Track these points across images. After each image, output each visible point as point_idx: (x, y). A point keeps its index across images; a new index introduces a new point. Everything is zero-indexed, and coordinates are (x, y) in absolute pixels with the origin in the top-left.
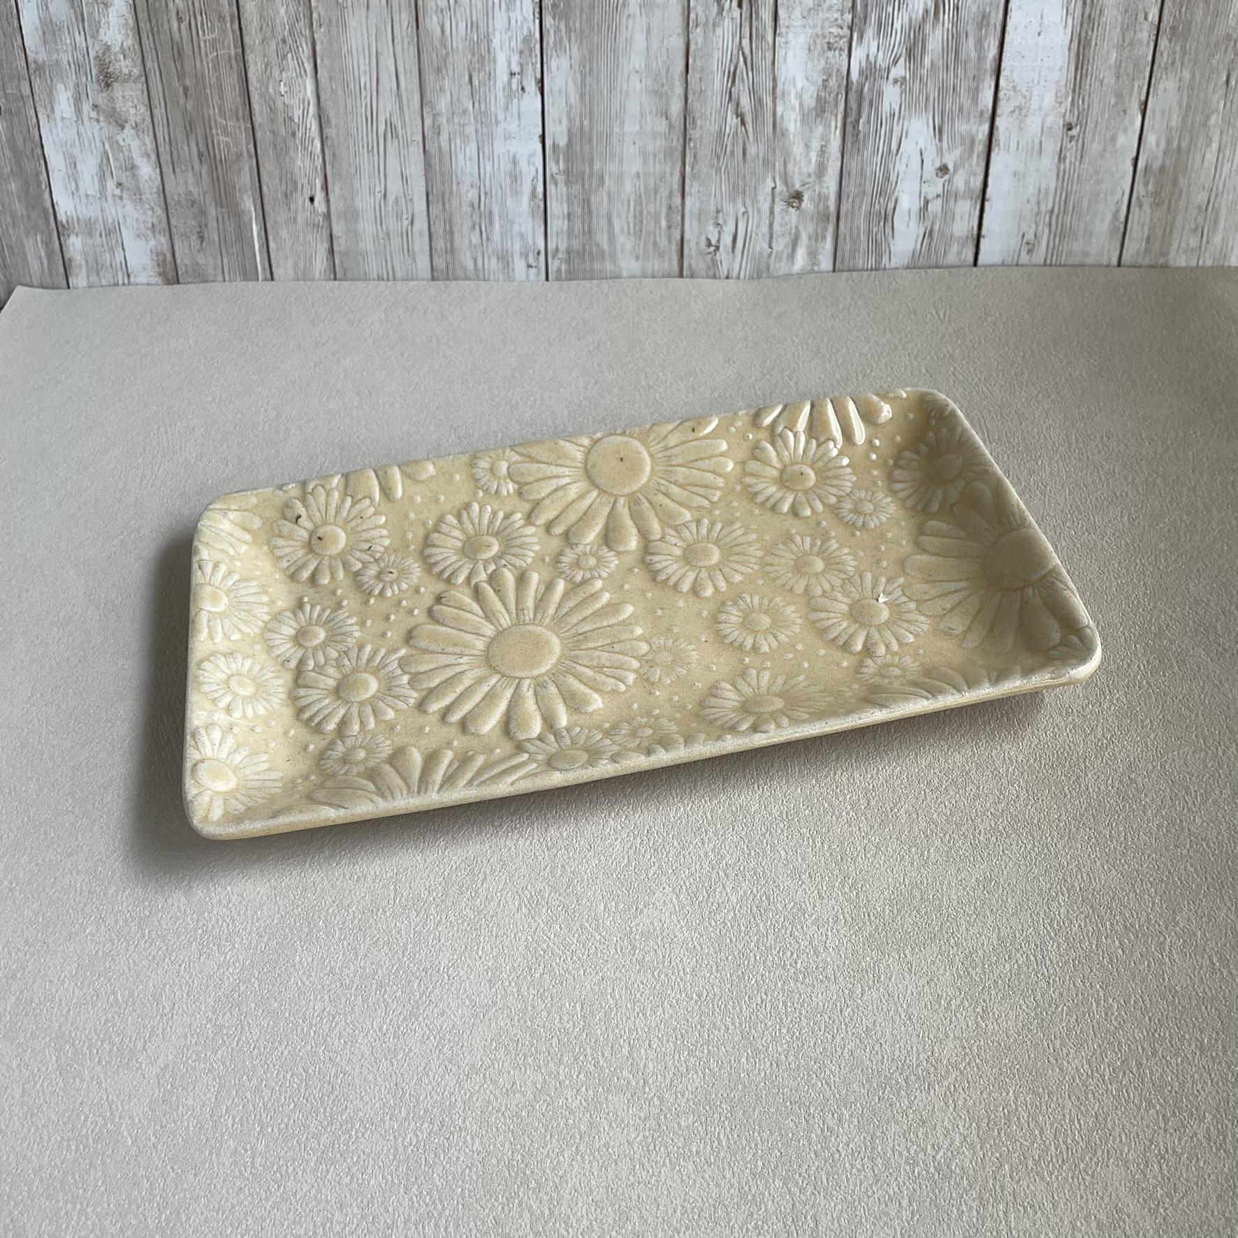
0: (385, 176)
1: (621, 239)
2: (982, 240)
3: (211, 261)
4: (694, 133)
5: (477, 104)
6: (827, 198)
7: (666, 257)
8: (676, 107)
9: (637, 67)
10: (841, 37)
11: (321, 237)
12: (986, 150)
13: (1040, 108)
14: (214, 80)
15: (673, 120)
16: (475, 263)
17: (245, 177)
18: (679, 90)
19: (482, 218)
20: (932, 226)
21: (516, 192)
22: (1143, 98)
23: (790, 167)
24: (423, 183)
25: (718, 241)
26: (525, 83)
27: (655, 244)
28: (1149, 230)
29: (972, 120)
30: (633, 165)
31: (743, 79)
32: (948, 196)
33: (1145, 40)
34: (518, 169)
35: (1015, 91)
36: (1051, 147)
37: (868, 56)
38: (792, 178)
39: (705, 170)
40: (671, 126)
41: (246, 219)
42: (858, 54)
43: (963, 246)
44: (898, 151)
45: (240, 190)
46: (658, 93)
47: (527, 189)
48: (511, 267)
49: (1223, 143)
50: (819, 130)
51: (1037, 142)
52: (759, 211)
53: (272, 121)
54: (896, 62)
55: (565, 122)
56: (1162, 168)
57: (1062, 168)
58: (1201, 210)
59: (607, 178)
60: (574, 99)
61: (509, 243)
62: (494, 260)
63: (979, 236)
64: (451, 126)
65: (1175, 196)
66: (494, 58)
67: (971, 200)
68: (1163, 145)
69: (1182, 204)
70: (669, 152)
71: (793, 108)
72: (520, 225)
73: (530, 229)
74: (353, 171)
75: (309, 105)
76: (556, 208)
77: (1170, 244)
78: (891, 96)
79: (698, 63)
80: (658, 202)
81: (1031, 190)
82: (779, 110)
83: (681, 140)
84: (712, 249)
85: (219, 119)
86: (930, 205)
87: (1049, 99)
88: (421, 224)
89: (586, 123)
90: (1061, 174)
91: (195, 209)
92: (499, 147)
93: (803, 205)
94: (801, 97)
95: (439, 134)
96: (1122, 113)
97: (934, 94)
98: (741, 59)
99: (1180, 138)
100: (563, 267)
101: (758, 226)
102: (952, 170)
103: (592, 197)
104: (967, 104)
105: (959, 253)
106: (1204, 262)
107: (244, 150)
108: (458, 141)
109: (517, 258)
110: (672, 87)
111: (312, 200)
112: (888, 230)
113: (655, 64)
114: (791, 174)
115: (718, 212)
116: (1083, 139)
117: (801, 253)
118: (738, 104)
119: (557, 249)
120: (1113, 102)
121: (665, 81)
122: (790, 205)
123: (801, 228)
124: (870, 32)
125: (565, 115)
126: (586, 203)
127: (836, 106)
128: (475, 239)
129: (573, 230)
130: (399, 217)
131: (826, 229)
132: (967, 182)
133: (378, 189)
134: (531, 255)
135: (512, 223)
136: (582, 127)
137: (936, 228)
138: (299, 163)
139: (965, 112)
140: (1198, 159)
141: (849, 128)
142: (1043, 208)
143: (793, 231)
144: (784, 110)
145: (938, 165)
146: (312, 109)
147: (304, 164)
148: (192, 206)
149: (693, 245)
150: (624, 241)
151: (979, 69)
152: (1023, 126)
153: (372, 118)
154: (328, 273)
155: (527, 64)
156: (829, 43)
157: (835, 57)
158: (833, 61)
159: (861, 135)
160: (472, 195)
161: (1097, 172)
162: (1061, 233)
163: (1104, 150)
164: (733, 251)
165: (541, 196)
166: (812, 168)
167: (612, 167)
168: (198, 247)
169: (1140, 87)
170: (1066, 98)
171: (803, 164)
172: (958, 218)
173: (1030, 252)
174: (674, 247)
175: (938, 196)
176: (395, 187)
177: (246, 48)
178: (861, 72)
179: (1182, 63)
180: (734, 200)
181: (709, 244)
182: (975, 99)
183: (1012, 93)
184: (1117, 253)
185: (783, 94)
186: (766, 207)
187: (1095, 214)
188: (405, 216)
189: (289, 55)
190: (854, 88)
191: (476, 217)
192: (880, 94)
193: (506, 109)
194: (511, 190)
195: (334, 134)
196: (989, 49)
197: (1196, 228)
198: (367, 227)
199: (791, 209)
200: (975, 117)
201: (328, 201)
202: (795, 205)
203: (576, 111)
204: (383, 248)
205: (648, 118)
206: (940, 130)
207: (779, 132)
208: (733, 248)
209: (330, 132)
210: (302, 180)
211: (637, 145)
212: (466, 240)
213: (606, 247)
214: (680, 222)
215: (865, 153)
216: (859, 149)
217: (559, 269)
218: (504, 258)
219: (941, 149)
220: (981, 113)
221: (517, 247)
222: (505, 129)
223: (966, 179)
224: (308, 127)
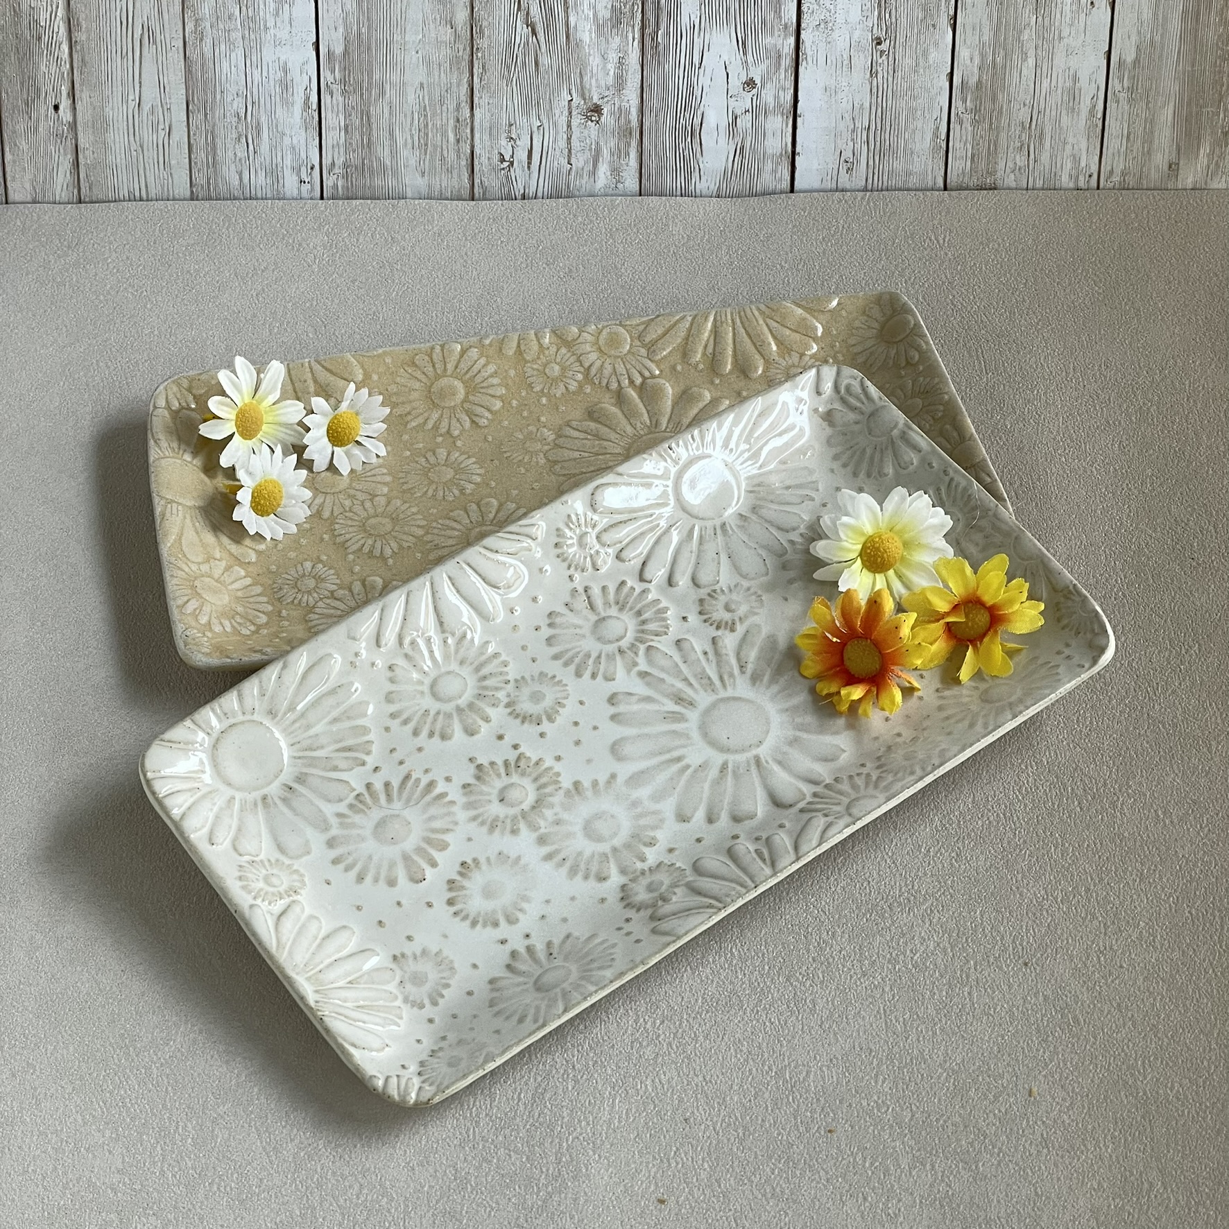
0: (140, 83)
1: (405, 153)
2: (797, 157)
4: (482, 43)
5: (244, 8)
6: (628, 112)
7: (455, 173)
8: (462, 16)
11: (65, 150)
12: (794, 64)
13: (847, 22)
15: (459, 29)
16: (241, 179)
19: (249, 132)
20: (742, 143)
21: (287, 103)
23: (586, 79)
24: (184, 92)
25: (512, 156)
27: (443, 158)
28: (973, 147)
29: (776, 33)
30: (417, 75)
32: (758, 111)
34: (289, 77)
35: (819, 5)
36: (862, 61)
38: (590, 91)
39: (495, 81)
40: (457, 36)
43: (778, 164)
44: (701, 64)
47: (299, 99)
48: (281, 183)
49: (1039, 57)
50: (616, 41)
51: (846, 56)
52: (555, 124)
53: (16, 24)
55: (341, 30)
56: (979, 85)
57: (875, 83)
58: (1026, 127)
59: (387, 87)
60: (351, 5)
61: (279, 155)
62: (262, 175)
63: (794, 153)
64: (215, 31)
65: (995, 113)
67: (783, 114)
68: (977, 60)
69: (1004, 122)
70: (455, 62)
71: (587, 18)
72: (291, 137)
73: (303, 142)
74: (104, 77)
75: (57, 7)
76: (330, 119)
77: (996, 163)
78: (690, 7)
80: (444, 114)
81: (845, 106)
82: (572, 20)
83: (468, 49)
84: (506, 164)
86: (738, 120)
87: (855, 15)
88: (180, 134)
89: (364, 30)
90: (875, 90)
92: (268, 55)
93: (603, 119)
94: (594, 7)
95: (201, 40)
96: (931, 27)
97: (734, 7)
99: (994, 54)
100: (340, 184)
101: (555, 140)
103: (372, 109)
104: (770, 18)
105: (774, 171)
106: (1034, 183)
108: (223, 47)
109: (287, 172)
111: (56, 108)
112: (696, 146)
114: (588, 87)
116: (894, 53)
117: (603, 169)
118: (528, 13)
119: (333, 164)
120: (921, 16)
122: (589, 118)
123: (602, 143)
125: (341, 21)
126: (366, 115)
127: (632, 17)
128: (241, 154)
129: (350, 143)
130: (155, 128)
131: (629, 145)
132: (776, 97)
133: (131, 97)
134: (303, 169)
135: (282, 134)
136: (359, 34)
137: (747, 146)
138: (43, 68)
139: (769, 26)
140: (1016, 74)
141: (648, 40)
142: (858, 125)
143: (593, 147)
144: (578, 20)
145: (744, 79)
146: (61, 12)
147: (51, 70)
149: (484, 160)
150: (409, 157)
152: (829, 40)
153: (127, 23)
154: (71, 188)
159: (661, 47)
160: (238, 105)
161: (912, 88)
162: (881, 152)
163: (917, 65)
164: (529, 168)
165: (315, 106)
166: (610, 80)
167: (395, 78)
170: (872, 12)
171: (600, 75)
172: (769, 137)
173: (849, 171)
174: (464, 163)
175: (747, 111)
176: (150, 94)
180: (528, 114)
181: (503, 160)
182: (778, 13)
183: (816, 7)
184: (942, 174)
185: (575, 3)
186: (563, 120)
187: (914, 132)
188: (161, 126)
191: (242, 128)
192: (678, 7)
193: (277, 14)
194: (282, 99)
195: (84, 38)
197: (1022, 145)
198: (118, 139)
199: (589, 123)
200: (780, 30)
201: (74, 109)
202: (593, 118)
203: (352, 19)
204: (134, 160)
205: (432, 26)
206: (744, 44)
207: (573, 43)
208: (529, 163)
209: (80, 36)
210: (46, 87)
211: (420, 54)
212: (231, 152)
213: (389, 163)
214: (469, 136)
215: (666, 66)
216: (659, 62)
217: (335, 186)
218: (274, 173)
219: (746, 62)
220: (786, 26)
221: (288, 162)
222: (275, 35)
223: (775, 93)
224: (56, 30)
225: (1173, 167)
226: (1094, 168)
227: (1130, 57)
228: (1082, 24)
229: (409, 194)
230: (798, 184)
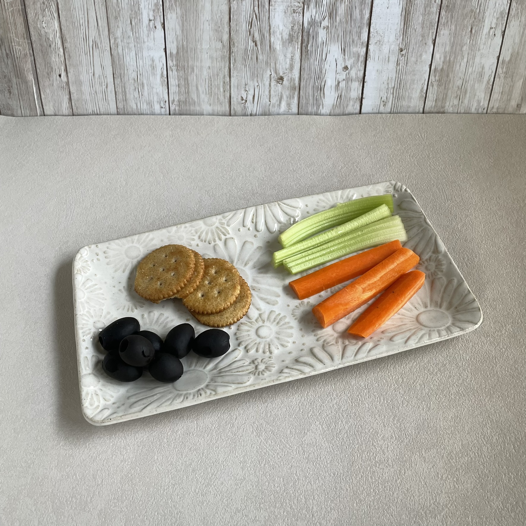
0: (94, 66)
1: (203, 96)
2: (363, 100)
3: (15, 102)
4: (234, 49)
5: (134, 33)
6: (294, 80)
7: (223, 104)
8: (226, 37)
9: (207, 19)
10: (299, 7)
11: (65, 93)
12: (365, 60)
13: (388, 42)
14: (12, 21)
15: (225, 43)
16: (137, 106)
17: (28, 66)
18: (227, 29)
19: (139, 85)
20: (341, 93)
21: (154, 74)
22: (434, 38)
23: (277, 65)
24: (111, 69)
25: (247, 98)
26: (156, 25)
27: (218, 98)
28: (437, 96)
29: (358, 46)
30: (207, 63)
31: (255, 25)
32: (348, 80)
33: (435, 11)
34: (154, 64)
35: (377, 34)
36: (393, 59)
37: (311, 16)
38: (279, 70)
39: (240, 66)
40: (223, 46)
41: (30, 84)
42: (307, 16)
43: (355, 102)
44: (326, 59)
45: (26, 71)
46: (217, 31)
47: (159, 72)
48: (153, 108)
49: (469, 58)
50: (290, 49)
51: (387, 56)
52: (264, 85)
53: (40, 39)
54: (324, 19)
55: (175, 43)
56: (442, 69)
57: (398, 68)
58: (460, 88)
59: (195, 68)
60: (179, 32)
61: (152, 97)
62: (145, 104)
63: (362, 98)
64: (123, 43)
65: (448, 82)
66: (142, 13)
67: (358, 81)
68: (442, 59)
69: (451, 86)
70: (223, 57)
71: (278, 39)
72: (156, 89)
73: (161, 91)
74: (78, 63)
75: (56, 32)
76: (172, 82)
77: (446, 103)
78: (322, 34)
79: (235, 17)
80: (219, 80)
81: (385, 78)
82: (272, 40)
83: (228, 52)
84: (244, 101)
85: (15, 39)
86: (340, 84)
87: (392, 38)
88: (111, 87)
89: (185, 43)
90: (398, 71)
91: (6, 79)
92: (145, 53)
93: (284, 83)
94: (282, 34)
95: (117, 47)
96: (424, 44)
97: (341, 34)
98: (254, 16)
99: (450, 56)
100: (177, 108)
101: (264, 92)
102: (350, 69)
103: (189, 77)
104: (356, 38)
105: (353, 105)
106: (460, 111)
107: (28, 52)
108: (126, 50)
109: (155, 103)
110: (223, 28)
111: (60, 76)
112: (322, 95)
113: (215, 17)
114: (278, 69)
115: (246, 85)
116: (407, 56)
117: (284, 104)
118: (253, 37)
119: (174, 100)
120: (420, 39)
121: (220, 25)
122: (278, 82)
123: (283, 93)
124: (312, 5)
125: (175, 40)
126: (186, 80)
127: (298, 38)
128: (136, 95)
129: (181, 92)
130: (101, 84)
131: (295, 94)
132: (356, 74)
133: (90, 72)
134: (162, 102)
135: (153, 88)
136: (183, 45)
137: (343, 94)
138: (53, 59)
139: (355, 42)
140: (458, 66)
141: (304, 48)
142: (390, 86)
143: (280, 94)
144: (274, 39)
145: (343, 66)
146: (58, 34)
147: (56, 60)
148: (5, 78)
149: (235, 100)
150: (204, 97)
151: (361, 23)
152: (380, 49)
153: (86, 39)
154: (69, 109)
155: (157, 16)
156: (294, 10)
157: (296, 16)
158: (296, 18)
159: (309, 52)
160: (134, 75)
161: (413, 71)
162: (398, 98)
163: (417, 61)
164: (253, 103)
165: (165, 76)
166: (288, 66)
167: (198, 64)
168: (9, 96)
169: (433, 33)
170: (400, 37)
171: (284, 63)
172: (352, 90)
173: (384, 105)
174: (227, 100)
175: (344, 80)
176: (98, 71)
177: (26, 6)
178: (309, 23)
179: (451, 22)
180: (253, 80)
181: (242, 99)
182: (359, 37)
183: (376, 34)
184: (423, 107)
185: (274, 32)
186: (267, 83)
187: (413, 89)
188: (103, 84)
189: (47, 9)
190: (305, 30)
191: (136, 85)
192: (317, 33)
193: (148, 36)
194: (152, 72)
195: (69, 46)
196: (365, 14)
197: (457, 96)
198: (86, 88)
199: (278, 84)
200: (360, 45)
201: (67, 76)
202: (280, 82)
203: (180, 38)
204: (94, 98)
205: (213, 42)
206: (344, 51)
207: (272, 49)
208: (253, 101)
209: (67, 45)
210: (55, 67)
211: (208, 54)
212: (132, 95)
213: (196, 100)
214: (229, 89)
215: (311, 60)
216: (308, 58)
217: (175, 110)
218: (150, 104)
219: (345, 59)
220: (363, 43)
221: (155, 99)
222: (148, 45)
223: (356, 72)
224: (57, 43)
225: (519, 106)
226: (486, 106)
227: (507, 59)
228: (489, 44)
229: (205, 113)
230: (363, 111)
